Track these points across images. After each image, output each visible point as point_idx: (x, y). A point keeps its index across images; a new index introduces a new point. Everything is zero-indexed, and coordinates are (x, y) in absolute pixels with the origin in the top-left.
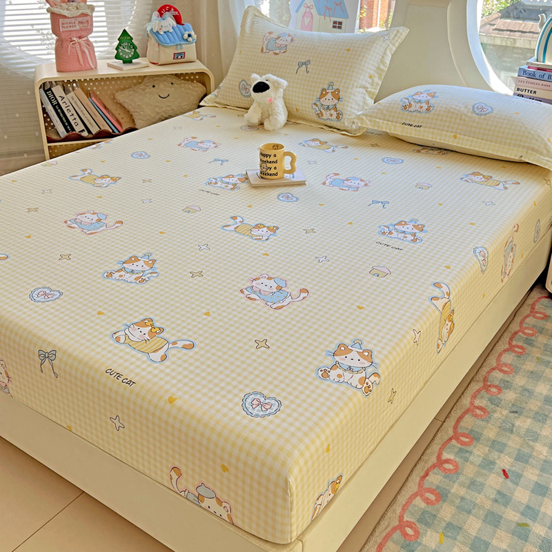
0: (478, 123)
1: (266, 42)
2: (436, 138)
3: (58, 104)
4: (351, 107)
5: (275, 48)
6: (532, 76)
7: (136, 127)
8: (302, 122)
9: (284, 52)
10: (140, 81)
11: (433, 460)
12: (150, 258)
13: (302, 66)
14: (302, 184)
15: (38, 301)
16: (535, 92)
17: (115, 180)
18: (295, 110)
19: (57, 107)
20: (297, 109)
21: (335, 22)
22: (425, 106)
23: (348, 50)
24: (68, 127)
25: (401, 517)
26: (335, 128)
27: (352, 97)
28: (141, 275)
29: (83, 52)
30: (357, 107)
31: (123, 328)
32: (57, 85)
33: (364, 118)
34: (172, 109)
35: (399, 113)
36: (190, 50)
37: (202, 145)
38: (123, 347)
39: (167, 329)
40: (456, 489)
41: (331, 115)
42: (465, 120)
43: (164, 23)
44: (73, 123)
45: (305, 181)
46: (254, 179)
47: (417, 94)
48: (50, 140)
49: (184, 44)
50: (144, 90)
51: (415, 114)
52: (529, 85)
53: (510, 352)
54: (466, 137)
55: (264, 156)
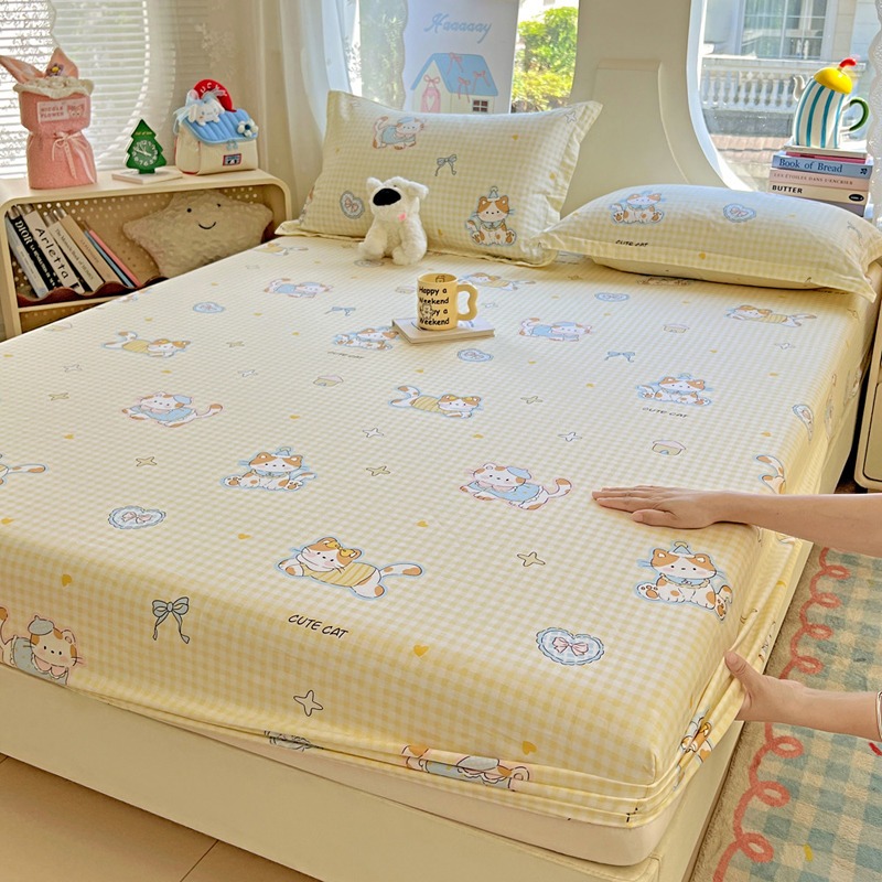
0: (736, 233)
1: (380, 132)
2: (673, 261)
3: (35, 243)
4: (528, 224)
5: (395, 139)
6: (795, 167)
7: (166, 276)
8: (449, 252)
9: (411, 146)
10: (163, 203)
11: (761, 740)
12: (291, 454)
13: (443, 165)
14: (487, 335)
15: (128, 528)
16: (800, 190)
17: (182, 345)
18: (437, 233)
19: (33, 248)
20: (439, 231)
21: (476, 102)
22: (650, 215)
23: (516, 138)
24: (51, 281)
25: (738, 830)
26: (504, 257)
27: (528, 207)
28: (287, 477)
29: (76, 156)
30: (536, 223)
31: (293, 554)
32: (33, 210)
33: (556, 236)
34: (222, 246)
36: (248, 151)
37: (303, 289)
38: (304, 581)
39: (366, 551)
40: (809, 779)
41: (498, 237)
42: (715, 230)
43: (205, 107)
44: (58, 272)
45: (492, 331)
46: (412, 333)
47: (632, 197)
48: (22, 303)
49: (239, 141)
50: (173, 216)
51: (634, 225)
52: (789, 179)
53: (826, 576)
54: (719, 256)
55: (428, 292)
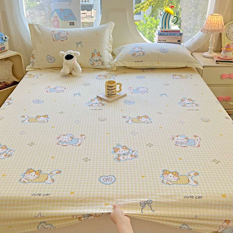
0: (165, 56)
1: (54, 36)
5: (60, 38)
6: (164, 35)
9: (66, 39)
13: (78, 44)
14: (125, 95)
17: (46, 117)
20: (80, 64)
21: (70, 23)
22: (142, 53)
23: (97, 35)
26: (100, 69)
30: (107, 58)
31: (162, 178)
35: (132, 58)
37: (57, 89)
38: (175, 186)
41: (99, 64)
42: (160, 56)
49: (4, 43)
51: (138, 57)
52: (163, 38)
54: (163, 62)
55: (110, 87)
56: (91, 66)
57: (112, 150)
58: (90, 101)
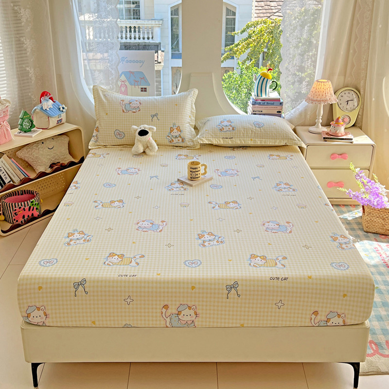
0: (260, 131)
1: (124, 106)
2: (242, 143)
4: (187, 134)
5: (131, 109)
6: (259, 104)
8: (160, 147)
9: (139, 111)
12: (207, 232)
13: (153, 117)
16: (262, 111)
17: (121, 201)
18: (158, 142)
20: (156, 140)
21: (142, 88)
22: (231, 128)
23: (177, 105)
24: (1, 182)
26: (180, 147)
27: (186, 129)
28: (216, 240)
35: (219, 133)
36: (64, 117)
41: (179, 140)
42: (253, 131)
43: (49, 103)
45: (212, 177)
47: (222, 122)
49: (61, 114)
52: (259, 108)
54: (257, 139)
55: (194, 169)
56: (169, 144)
57: (197, 237)
58: (170, 184)
